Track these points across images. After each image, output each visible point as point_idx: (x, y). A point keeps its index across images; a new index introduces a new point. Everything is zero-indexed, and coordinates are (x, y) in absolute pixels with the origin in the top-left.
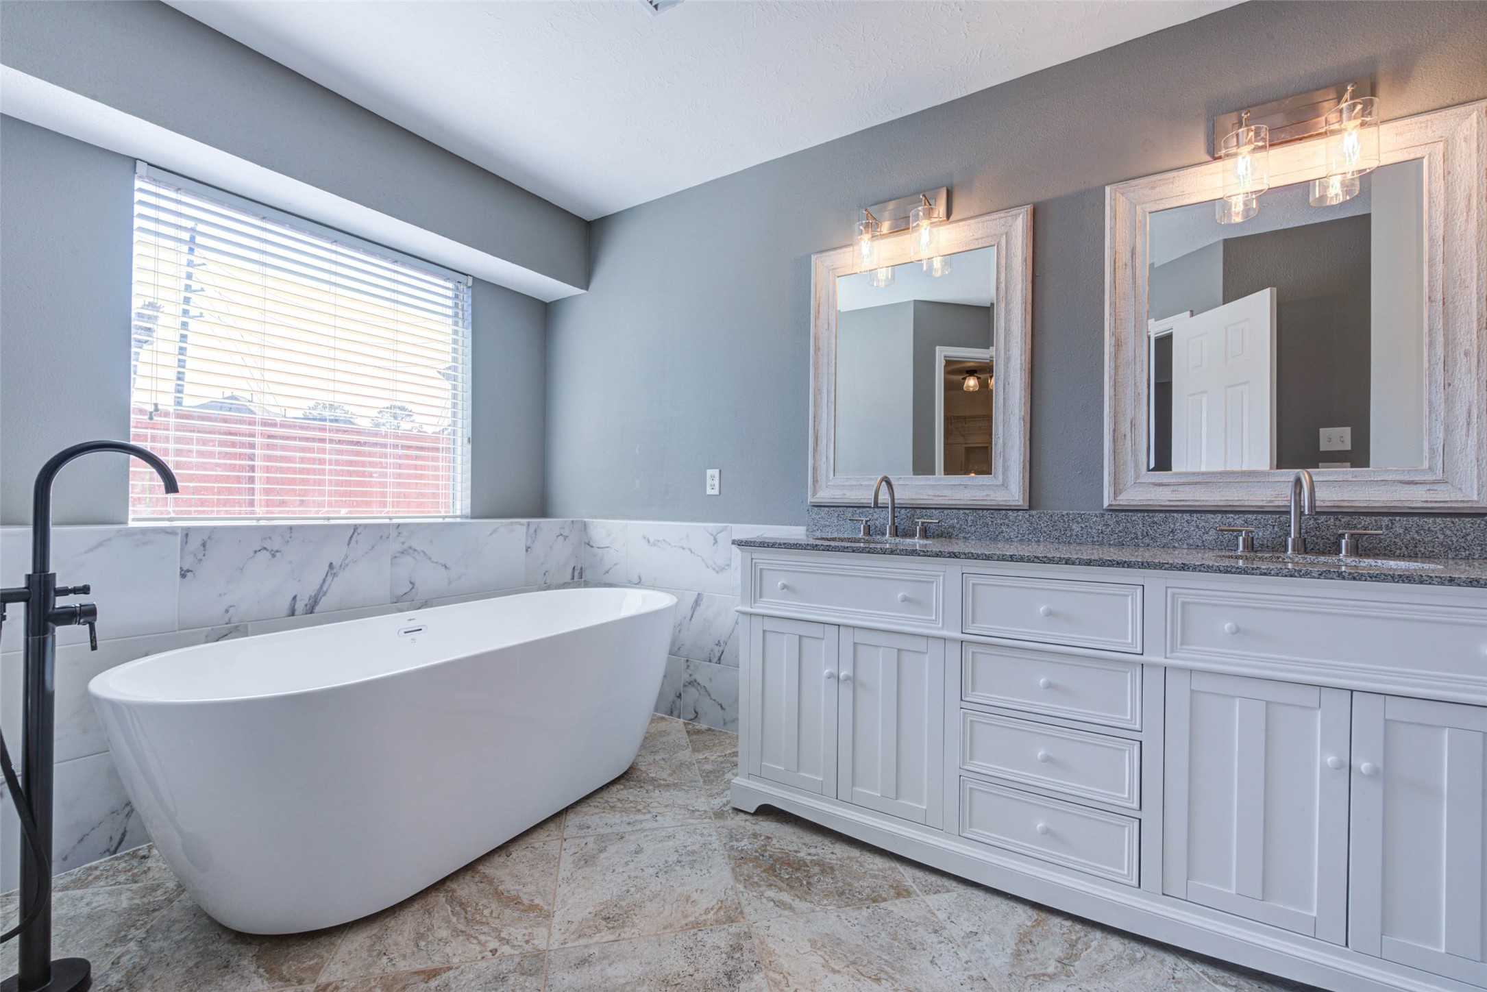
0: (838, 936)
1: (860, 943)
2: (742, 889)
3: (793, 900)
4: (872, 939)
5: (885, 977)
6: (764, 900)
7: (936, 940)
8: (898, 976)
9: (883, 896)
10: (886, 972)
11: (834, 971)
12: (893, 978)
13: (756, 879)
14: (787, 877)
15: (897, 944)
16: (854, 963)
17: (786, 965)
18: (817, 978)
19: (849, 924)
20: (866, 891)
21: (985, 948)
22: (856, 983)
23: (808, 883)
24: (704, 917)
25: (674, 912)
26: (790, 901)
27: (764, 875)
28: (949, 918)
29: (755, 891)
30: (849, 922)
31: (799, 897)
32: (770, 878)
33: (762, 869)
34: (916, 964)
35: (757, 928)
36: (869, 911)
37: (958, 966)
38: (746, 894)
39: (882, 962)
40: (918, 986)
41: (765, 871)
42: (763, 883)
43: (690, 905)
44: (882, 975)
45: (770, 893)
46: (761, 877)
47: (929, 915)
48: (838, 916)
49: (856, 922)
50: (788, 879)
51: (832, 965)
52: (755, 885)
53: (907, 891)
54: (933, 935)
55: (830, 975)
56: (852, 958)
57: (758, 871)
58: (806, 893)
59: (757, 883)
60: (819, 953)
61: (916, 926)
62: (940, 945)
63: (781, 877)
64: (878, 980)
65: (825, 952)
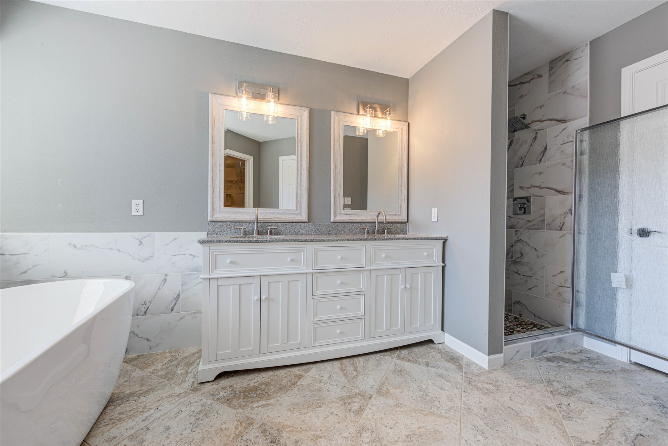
0: (295, 402)
1: (304, 400)
2: (242, 411)
3: (267, 401)
4: (306, 396)
5: (321, 404)
6: (256, 409)
7: (323, 385)
8: (324, 401)
9: (295, 381)
10: (320, 403)
11: (306, 413)
12: (323, 403)
13: (244, 404)
14: (255, 395)
15: (314, 393)
16: (308, 407)
17: (289, 423)
18: (303, 419)
19: (294, 397)
20: (288, 383)
21: (336, 378)
22: (315, 412)
23: (266, 393)
24: (238, 431)
25: (221, 439)
26: (266, 403)
27: (245, 400)
28: (320, 376)
29: (248, 408)
30: (294, 396)
31: (268, 399)
32: (249, 400)
33: (242, 399)
34: (325, 395)
35: (264, 419)
36: (296, 388)
37: (335, 387)
38: (246, 411)
39: (316, 400)
40: (332, 400)
41: (243, 399)
42: (248, 403)
43: (225, 431)
44: (320, 404)
45: (255, 405)
46: (245, 402)
47: (314, 379)
48: (288, 396)
49: (296, 394)
50: (256, 396)
51: (303, 412)
52: (246, 406)
53: (300, 375)
54: (321, 384)
55: (306, 415)
56: (307, 406)
57: (241, 400)
58: (269, 396)
59: (245, 405)
60: (295, 411)
61: (314, 384)
62: (325, 385)
63: (253, 397)
64: (320, 406)
65: (297, 410)
